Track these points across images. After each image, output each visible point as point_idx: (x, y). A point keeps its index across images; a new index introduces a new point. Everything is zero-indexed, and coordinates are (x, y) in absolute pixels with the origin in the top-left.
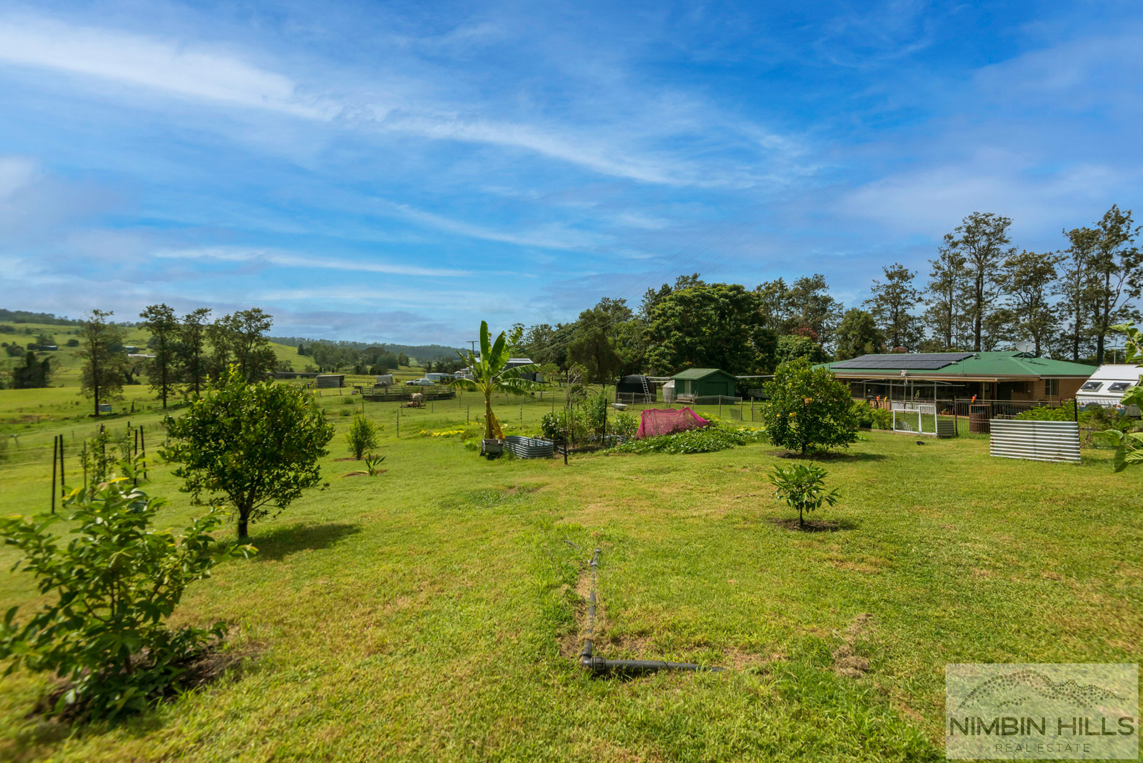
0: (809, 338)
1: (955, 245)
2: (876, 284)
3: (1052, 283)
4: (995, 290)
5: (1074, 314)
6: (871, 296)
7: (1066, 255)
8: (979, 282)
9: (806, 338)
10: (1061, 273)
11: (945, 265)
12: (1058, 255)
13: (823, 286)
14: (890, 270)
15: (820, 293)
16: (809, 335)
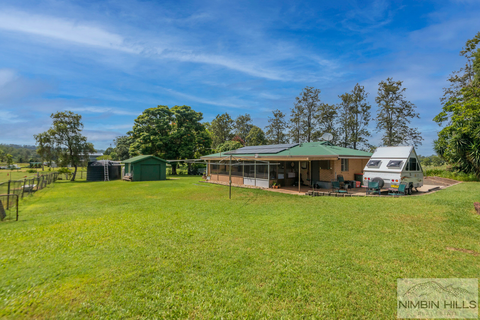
0: (239, 142)
1: (300, 102)
2: (270, 119)
3: (336, 119)
4: (315, 123)
5: (345, 132)
6: (269, 124)
7: (340, 106)
8: (309, 119)
9: (237, 142)
10: (339, 114)
11: (296, 111)
12: (337, 106)
13: (250, 119)
14: (275, 113)
15: (249, 123)
16: (239, 141)
